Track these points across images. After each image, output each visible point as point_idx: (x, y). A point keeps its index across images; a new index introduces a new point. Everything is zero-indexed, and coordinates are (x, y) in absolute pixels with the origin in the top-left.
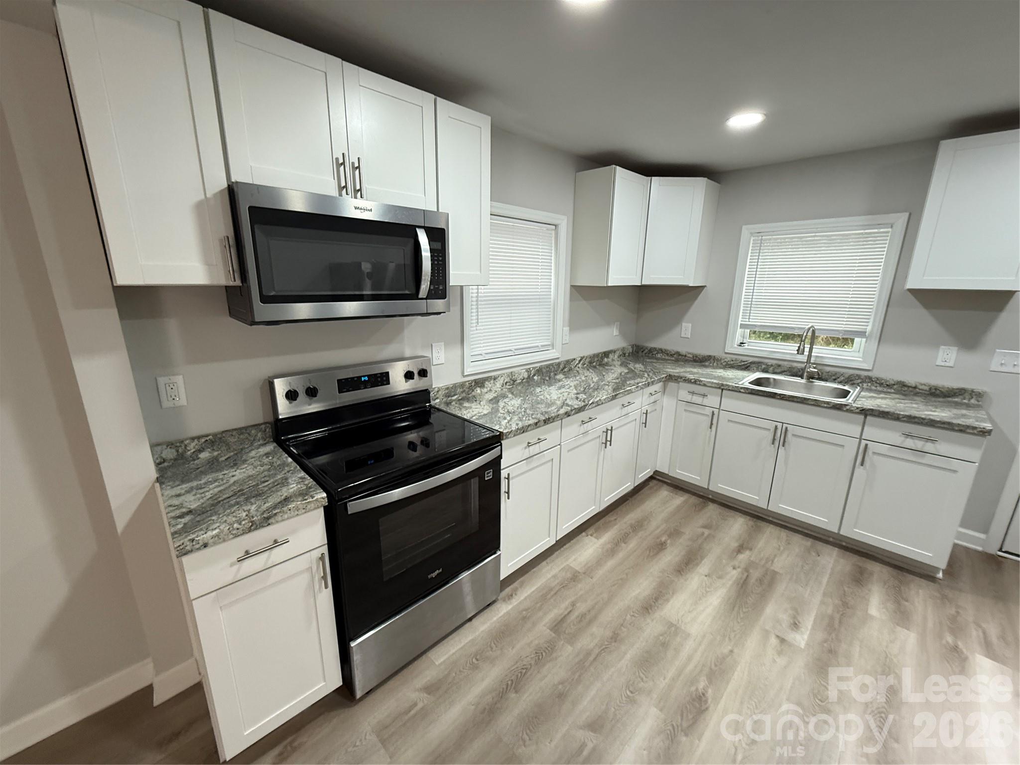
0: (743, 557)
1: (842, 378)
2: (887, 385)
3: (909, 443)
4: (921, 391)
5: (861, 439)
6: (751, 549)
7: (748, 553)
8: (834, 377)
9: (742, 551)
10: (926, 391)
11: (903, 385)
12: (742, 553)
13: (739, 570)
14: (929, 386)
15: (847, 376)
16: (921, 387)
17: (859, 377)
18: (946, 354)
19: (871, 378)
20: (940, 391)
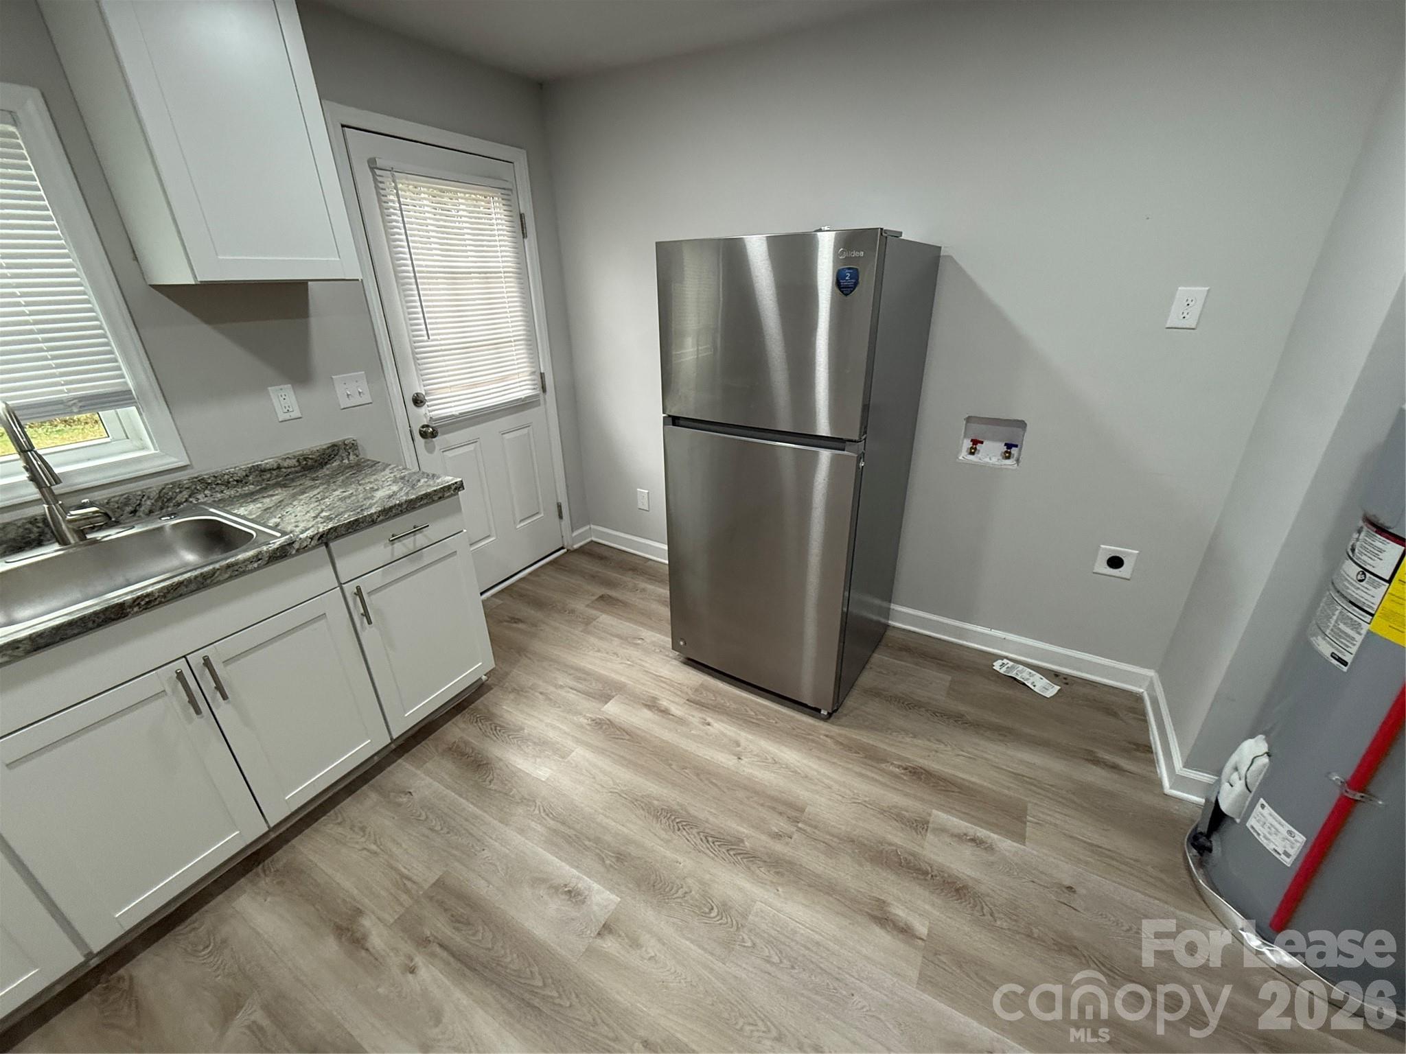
0: (378, 938)
1: (149, 503)
2: (237, 481)
3: (400, 548)
4: (289, 470)
5: (340, 585)
6: (359, 912)
7: (367, 922)
8: (130, 509)
9: (358, 935)
10: (295, 467)
11: (260, 471)
12: (365, 937)
13: (419, 960)
14: (295, 457)
15: (154, 494)
16: (286, 464)
17: (178, 485)
18: (282, 399)
19: (203, 479)
20: (312, 459)
